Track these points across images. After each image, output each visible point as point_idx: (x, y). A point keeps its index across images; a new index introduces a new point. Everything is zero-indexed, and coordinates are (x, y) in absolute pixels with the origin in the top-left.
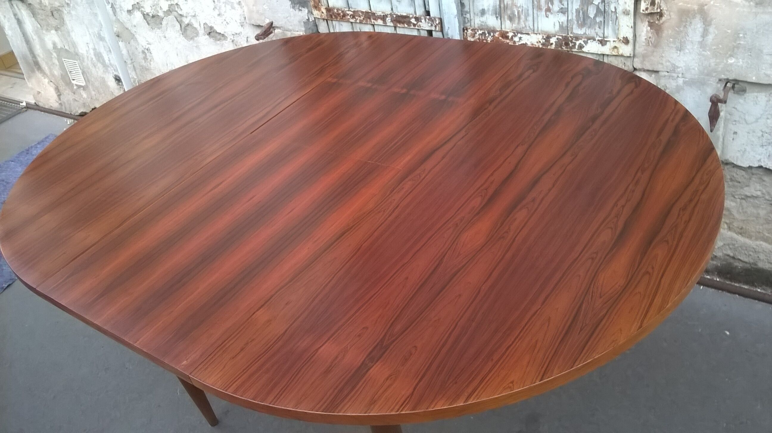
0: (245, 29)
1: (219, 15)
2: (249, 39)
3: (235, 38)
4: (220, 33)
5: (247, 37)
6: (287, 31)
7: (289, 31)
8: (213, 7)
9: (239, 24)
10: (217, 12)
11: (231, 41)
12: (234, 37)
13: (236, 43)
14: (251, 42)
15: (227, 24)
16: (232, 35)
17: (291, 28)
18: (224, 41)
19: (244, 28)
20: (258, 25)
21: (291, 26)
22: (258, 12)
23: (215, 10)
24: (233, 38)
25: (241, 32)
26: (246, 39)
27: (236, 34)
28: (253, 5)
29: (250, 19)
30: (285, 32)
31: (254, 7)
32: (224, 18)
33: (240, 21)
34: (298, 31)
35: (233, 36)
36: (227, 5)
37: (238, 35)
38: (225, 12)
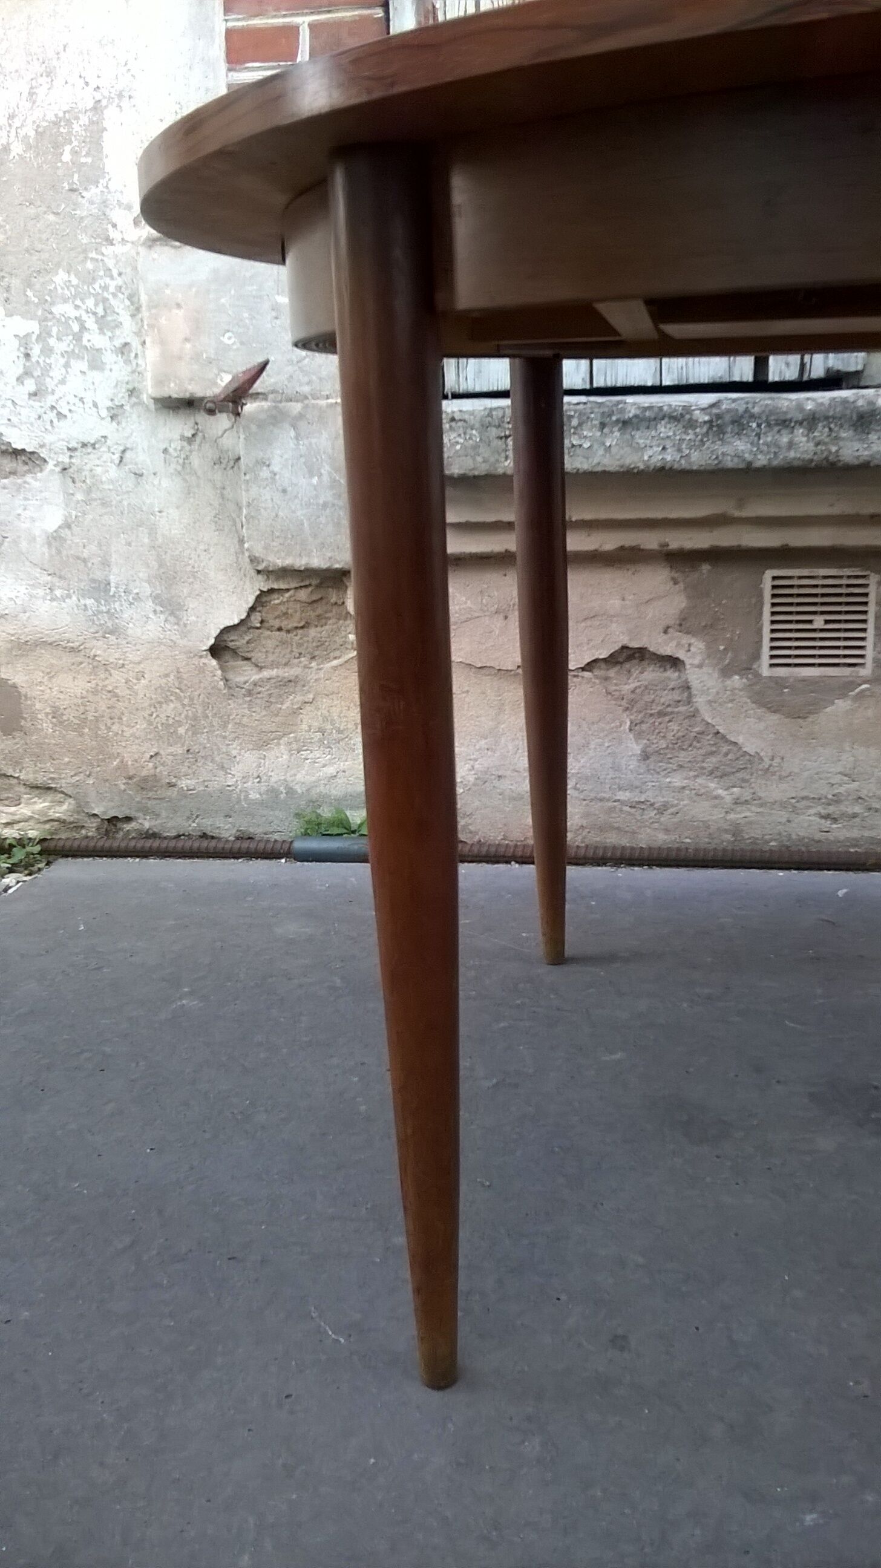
0: (124, 424)
1: (34, 395)
2: (128, 455)
3: (73, 460)
4: (23, 450)
5: (124, 451)
6: (291, 401)
7: (297, 401)
8: (21, 371)
9: (104, 413)
10: (30, 385)
11: (58, 469)
12: (71, 457)
13: (75, 476)
14: (136, 464)
15: (55, 420)
16: (69, 449)
17: (306, 389)
18: (31, 475)
19: (119, 423)
20: (187, 395)
21: (309, 383)
22: (196, 357)
23: (22, 383)
24: (67, 460)
25: (105, 437)
26: (116, 458)
27: (84, 445)
28: (187, 340)
29: (159, 382)
30: (283, 404)
31: (188, 346)
32: (50, 400)
33: (110, 404)
34: (328, 397)
35: (69, 454)
36: (72, 362)
37: (90, 450)
38: (63, 382)
